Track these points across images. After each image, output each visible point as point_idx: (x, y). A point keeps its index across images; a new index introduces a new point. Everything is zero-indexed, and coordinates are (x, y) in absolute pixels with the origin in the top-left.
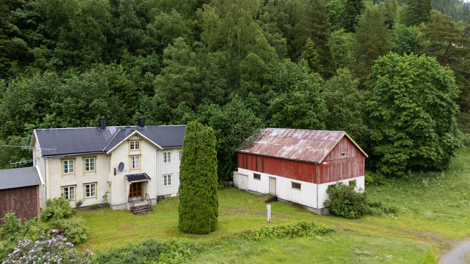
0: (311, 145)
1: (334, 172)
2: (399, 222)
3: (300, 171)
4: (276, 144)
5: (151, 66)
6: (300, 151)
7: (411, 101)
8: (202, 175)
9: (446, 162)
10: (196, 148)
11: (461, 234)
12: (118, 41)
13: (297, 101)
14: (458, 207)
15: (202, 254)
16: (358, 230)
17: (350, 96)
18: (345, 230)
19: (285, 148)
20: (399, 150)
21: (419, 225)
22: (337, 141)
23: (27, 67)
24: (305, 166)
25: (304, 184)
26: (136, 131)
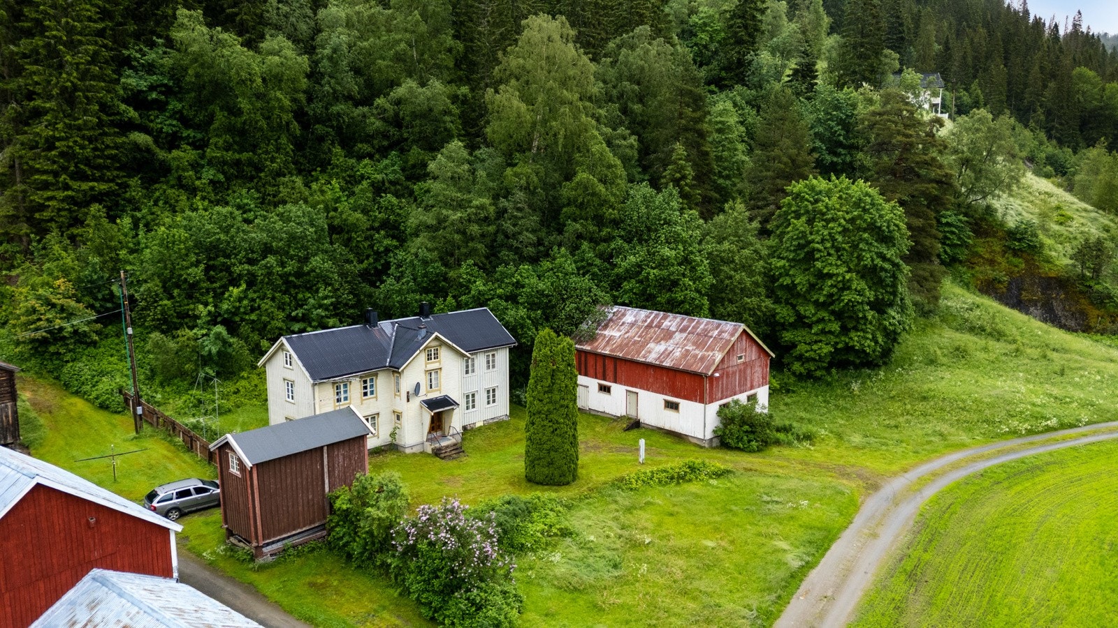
0: (694, 344)
1: (727, 385)
2: (816, 453)
3: (678, 384)
4: (636, 338)
5: (391, 182)
6: (677, 353)
7: (839, 263)
8: (562, 406)
9: (886, 352)
10: (553, 370)
11: (894, 468)
12: (319, 128)
13: (663, 263)
14: (896, 427)
15: (573, 512)
16: (764, 468)
17: (746, 252)
18: (746, 469)
19: (651, 345)
20: (820, 338)
21: (842, 457)
22: (733, 339)
23: (157, 186)
24: (687, 378)
25: (684, 404)
26: (436, 334)
